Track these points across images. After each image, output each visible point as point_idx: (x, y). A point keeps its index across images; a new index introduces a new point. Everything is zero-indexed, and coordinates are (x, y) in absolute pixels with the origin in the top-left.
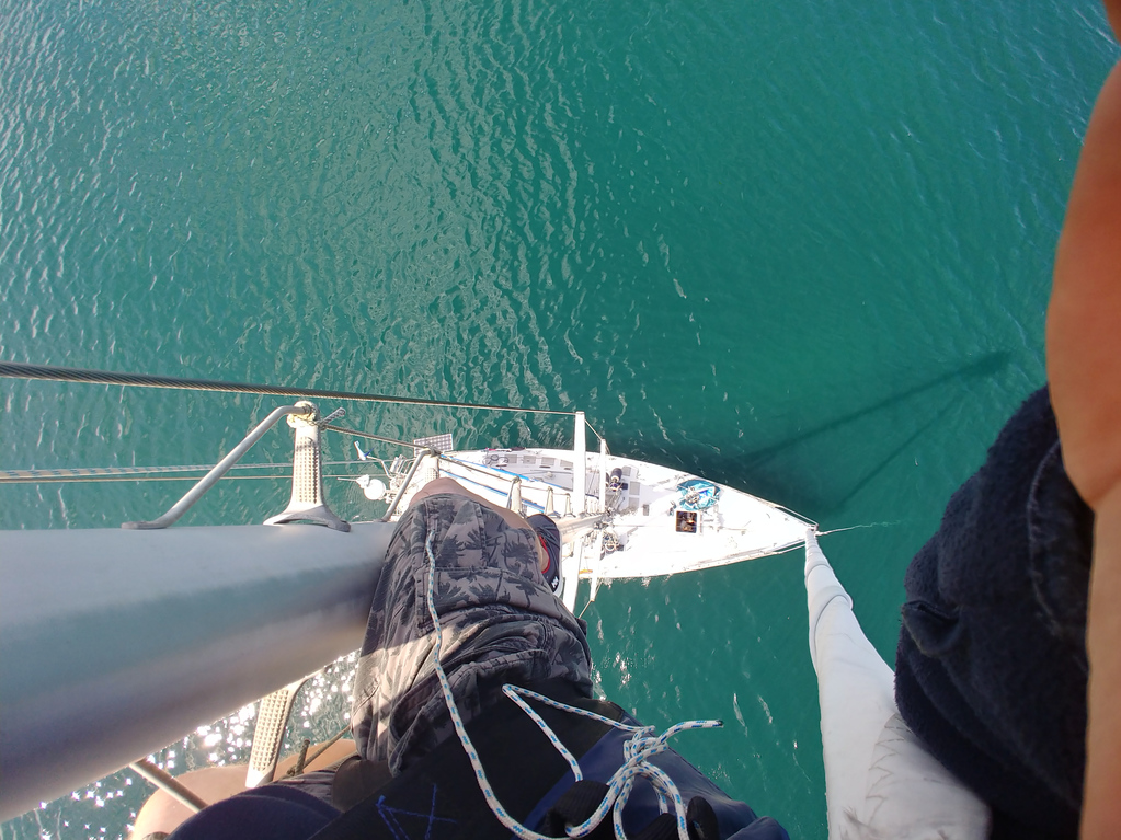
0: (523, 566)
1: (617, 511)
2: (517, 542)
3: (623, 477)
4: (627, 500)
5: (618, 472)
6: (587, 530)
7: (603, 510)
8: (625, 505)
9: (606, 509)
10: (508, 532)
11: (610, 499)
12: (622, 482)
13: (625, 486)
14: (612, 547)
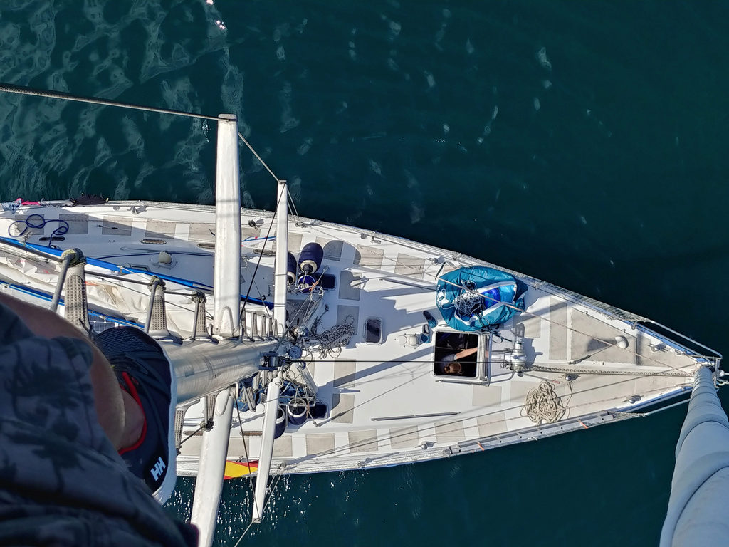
0: (54, 412)
1: (312, 334)
2: (44, 366)
3: (324, 262)
4: (333, 311)
5: (315, 251)
6: (245, 371)
7: (280, 331)
8: (329, 322)
9: (290, 330)
10: (24, 345)
11: (296, 309)
12: (323, 272)
13: (328, 282)
14: (300, 410)
